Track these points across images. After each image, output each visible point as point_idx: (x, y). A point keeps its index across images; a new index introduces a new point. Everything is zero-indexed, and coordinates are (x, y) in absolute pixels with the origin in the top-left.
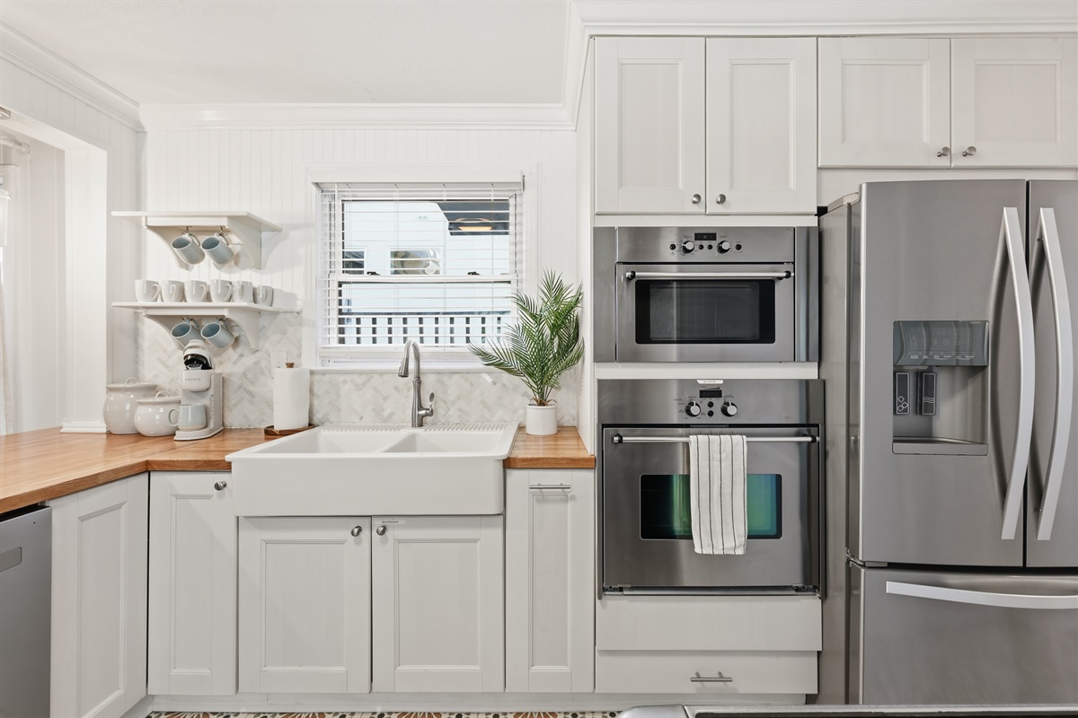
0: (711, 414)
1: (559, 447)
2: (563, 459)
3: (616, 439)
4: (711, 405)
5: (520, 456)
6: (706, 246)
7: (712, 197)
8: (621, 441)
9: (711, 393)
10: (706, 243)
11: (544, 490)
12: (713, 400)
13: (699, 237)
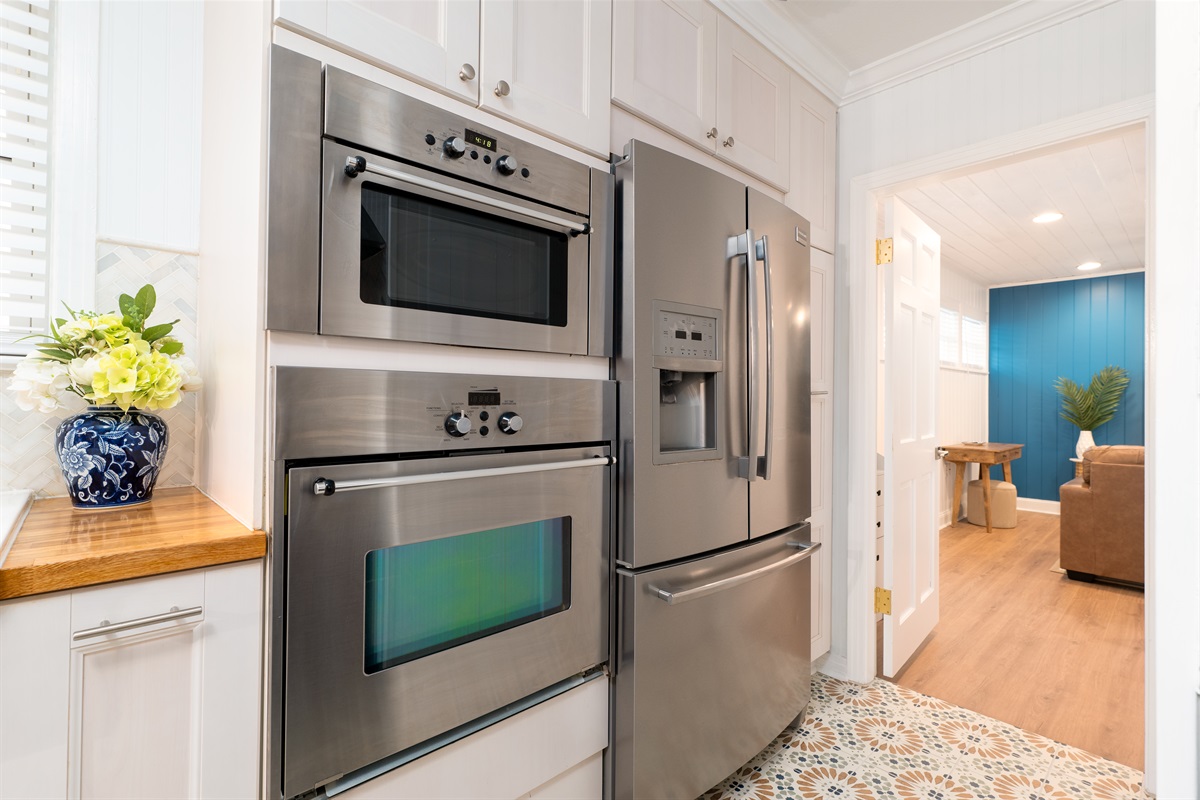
0: (484, 431)
1: (159, 526)
2: (182, 548)
3: (321, 487)
4: (484, 416)
5: (41, 562)
6: (481, 157)
7: (488, 80)
8: (330, 490)
9: (484, 397)
10: (482, 152)
11: (120, 634)
12: (489, 409)
13: (471, 136)
